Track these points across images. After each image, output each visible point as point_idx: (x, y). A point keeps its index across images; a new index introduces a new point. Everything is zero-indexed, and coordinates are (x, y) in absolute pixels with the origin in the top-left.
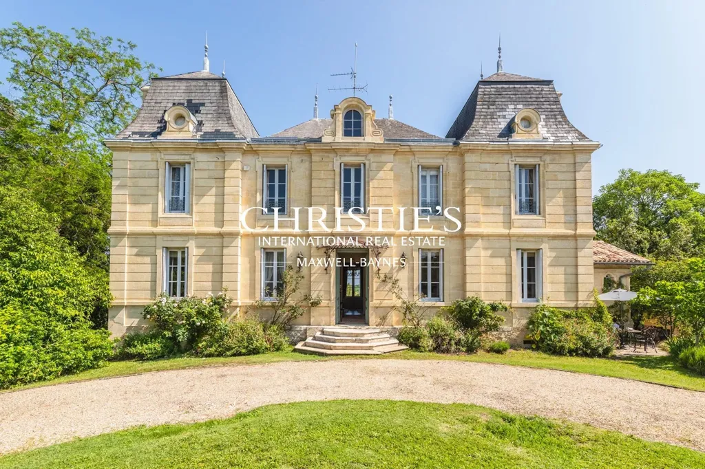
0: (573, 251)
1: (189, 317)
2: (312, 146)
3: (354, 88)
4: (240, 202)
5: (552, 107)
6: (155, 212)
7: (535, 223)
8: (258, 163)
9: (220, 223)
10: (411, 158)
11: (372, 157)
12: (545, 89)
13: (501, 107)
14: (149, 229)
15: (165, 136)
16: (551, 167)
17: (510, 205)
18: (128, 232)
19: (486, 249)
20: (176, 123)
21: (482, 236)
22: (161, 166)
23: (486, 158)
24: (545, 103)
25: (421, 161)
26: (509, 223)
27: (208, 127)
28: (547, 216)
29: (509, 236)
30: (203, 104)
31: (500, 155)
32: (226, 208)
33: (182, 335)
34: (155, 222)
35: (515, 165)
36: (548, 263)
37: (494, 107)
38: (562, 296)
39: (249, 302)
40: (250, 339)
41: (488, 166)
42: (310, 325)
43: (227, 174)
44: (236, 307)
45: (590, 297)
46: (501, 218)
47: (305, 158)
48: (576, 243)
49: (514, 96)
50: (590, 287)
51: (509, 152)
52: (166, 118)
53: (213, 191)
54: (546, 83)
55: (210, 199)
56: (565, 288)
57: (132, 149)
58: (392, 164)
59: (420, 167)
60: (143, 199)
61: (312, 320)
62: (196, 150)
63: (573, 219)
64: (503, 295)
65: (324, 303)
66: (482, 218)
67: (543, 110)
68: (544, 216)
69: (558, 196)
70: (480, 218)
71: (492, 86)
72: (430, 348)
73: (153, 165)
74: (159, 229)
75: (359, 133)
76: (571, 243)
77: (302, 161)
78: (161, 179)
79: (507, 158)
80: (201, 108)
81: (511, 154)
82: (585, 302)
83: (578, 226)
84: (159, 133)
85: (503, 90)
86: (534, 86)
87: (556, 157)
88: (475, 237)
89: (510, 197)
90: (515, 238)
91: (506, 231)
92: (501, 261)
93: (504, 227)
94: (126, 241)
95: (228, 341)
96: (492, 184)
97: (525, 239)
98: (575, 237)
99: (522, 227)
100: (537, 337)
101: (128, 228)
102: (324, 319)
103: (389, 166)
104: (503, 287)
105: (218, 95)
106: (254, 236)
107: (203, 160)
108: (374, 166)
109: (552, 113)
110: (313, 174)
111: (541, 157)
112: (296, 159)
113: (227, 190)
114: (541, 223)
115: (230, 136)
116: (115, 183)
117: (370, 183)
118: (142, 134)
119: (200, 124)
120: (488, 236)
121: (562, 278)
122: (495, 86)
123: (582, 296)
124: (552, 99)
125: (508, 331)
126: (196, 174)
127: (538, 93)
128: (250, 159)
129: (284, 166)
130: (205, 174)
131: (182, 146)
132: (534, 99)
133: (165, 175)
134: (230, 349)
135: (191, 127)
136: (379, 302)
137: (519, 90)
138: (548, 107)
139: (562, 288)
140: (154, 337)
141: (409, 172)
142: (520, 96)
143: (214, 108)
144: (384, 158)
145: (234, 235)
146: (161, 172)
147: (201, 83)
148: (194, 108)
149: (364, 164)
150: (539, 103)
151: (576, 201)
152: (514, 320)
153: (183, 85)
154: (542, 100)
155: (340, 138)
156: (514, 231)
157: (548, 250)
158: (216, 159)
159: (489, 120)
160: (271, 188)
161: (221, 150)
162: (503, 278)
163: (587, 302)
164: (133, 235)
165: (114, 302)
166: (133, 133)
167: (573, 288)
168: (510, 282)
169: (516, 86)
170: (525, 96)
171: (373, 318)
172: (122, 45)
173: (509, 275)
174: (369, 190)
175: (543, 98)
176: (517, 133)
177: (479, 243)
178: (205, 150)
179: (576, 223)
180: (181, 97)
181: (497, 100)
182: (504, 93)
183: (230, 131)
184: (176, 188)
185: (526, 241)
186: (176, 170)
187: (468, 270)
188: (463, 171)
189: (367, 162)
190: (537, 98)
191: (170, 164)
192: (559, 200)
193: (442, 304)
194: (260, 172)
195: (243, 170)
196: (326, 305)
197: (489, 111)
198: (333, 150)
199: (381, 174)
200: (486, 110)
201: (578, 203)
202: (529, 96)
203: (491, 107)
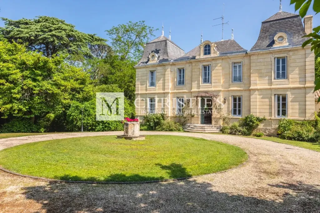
0: (304, 94)
1: (154, 119)
2: (192, 61)
3: (223, 24)
4: (170, 82)
5: (298, 28)
6: (146, 87)
7: (284, 83)
8: (176, 68)
9: (164, 89)
10: (229, 60)
11: (213, 62)
12: (295, 20)
13: (271, 32)
14: (145, 92)
15: (149, 63)
16: (293, 57)
17: (272, 76)
18: (140, 93)
19: (259, 95)
20: (152, 58)
21: (258, 90)
22: (148, 72)
23: (260, 57)
24: (294, 27)
25: (233, 61)
26: (271, 83)
27: (161, 58)
28: (290, 79)
29: (270, 89)
30: (160, 50)
31: (267, 55)
32: (166, 84)
33: (152, 124)
34: (146, 90)
35: (275, 58)
36: (290, 100)
37: (268, 33)
38: (297, 115)
39: (172, 115)
40: (170, 126)
41: (261, 60)
42: (191, 124)
43: (166, 73)
44: (168, 117)
45: (313, 115)
46: (267, 82)
47: (190, 64)
48: (306, 91)
49: (278, 26)
50: (313, 111)
51: (271, 53)
52: (149, 57)
53: (162, 79)
54: (296, 17)
55: (161, 82)
56: (299, 112)
57: (140, 68)
58: (221, 64)
59: (233, 63)
60: (143, 83)
61: (192, 122)
62: (157, 66)
63: (304, 80)
64: (268, 114)
65: (196, 116)
66: (258, 82)
67: (293, 30)
68: (289, 79)
69: (296, 70)
70: (257, 82)
71: (268, 23)
72: (228, 133)
73: (146, 72)
74: (148, 92)
75: (209, 53)
76: (303, 91)
77: (189, 66)
78: (148, 77)
79: (270, 56)
80: (159, 51)
81: (272, 53)
82: (309, 118)
83: (306, 83)
84: (147, 62)
85: (273, 24)
86: (289, 19)
87: (296, 52)
88: (255, 90)
89: (272, 72)
90: (274, 90)
91: (269, 87)
92: (267, 100)
93: (269, 85)
94: (139, 96)
95: (164, 127)
96: (264, 67)
97: (278, 90)
98: (305, 88)
99: (277, 85)
100: (280, 132)
101: (140, 92)
102: (196, 122)
103: (219, 65)
104: (268, 111)
105: (164, 46)
106: (174, 93)
107: (159, 69)
108: (214, 65)
109: (298, 31)
110: (193, 70)
111: (287, 53)
112: (187, 65)
113: (166, 78)
114: (287, 82)
115: (167, 60)
116: (136, 79)
117: (213, 72)
118: (143, 63)
119: (159, 57)
120: (261, 89)
121: (297, 107)
122: (270, 23)
123: (307, 115)
124: (298, 24)
125: (269, 129)
126: (157, 74)
127: (291, 22)
128: (173, 67)
129: (184, 68)
130: (160, 74)
131: (153, 66)
132: (289, 26)
133: (149, 75)
134: (164, 129)
135: (156, 59)
136: (215, 116)
137: (281, 22)
138: (296, 28)
139: (297, 111)
140: (145, 125)
141: (228, 66)
142: (282, 25)
143: (163, 51)
144: (218, 62)
145: (168, 93)
146: (148, 74)
147: (160, 43)
148: (157, 51)
149: (211, 65)
150: (291, 27)
151: (305, 71)
152: (272, 125)
153: (154, 44)
154: (293, 25)
155: (202, 56)
156: (273, 87)
157: (290, 95)
158: (163, 68)
159: (265, 39)
160: (180, 76)
161: (164, 65)
162: (268, 107)
163: (311, 118)
164: (141, 94)
165: (136, 115)
166: (141, 63)
167: (303, 111)
168: (271, 108)
169: (280, 21)
170: (284, 25)
171: (213, 122)
172: (141, 22)
173: (271, 105)
174: (212, 74)
175: (293, 24)
176: (276, 44)
177: (257, 92)
178: (160, 66)
179: (306, 81)
180: (154, 49)
181: (270, 29)
182: (273, 25)
183: (167, 58)
184: (152, 78)
185: (279, 91)
186: (152, 73)
187: (252, 104)
188: (250, 63)
189: (211, 64)
190: (290, 25)
191: (150, 71)
192: (297, 71)
193: (240, 117)
194: (176, 71)
195: (171, 71)
196: (196, 117)
197: (265, 35)
198: (200, 61)
199: (217, 68)
200: (264, 35)
201: (307, 72)
202: (286, 25)
203: (267, 33)
